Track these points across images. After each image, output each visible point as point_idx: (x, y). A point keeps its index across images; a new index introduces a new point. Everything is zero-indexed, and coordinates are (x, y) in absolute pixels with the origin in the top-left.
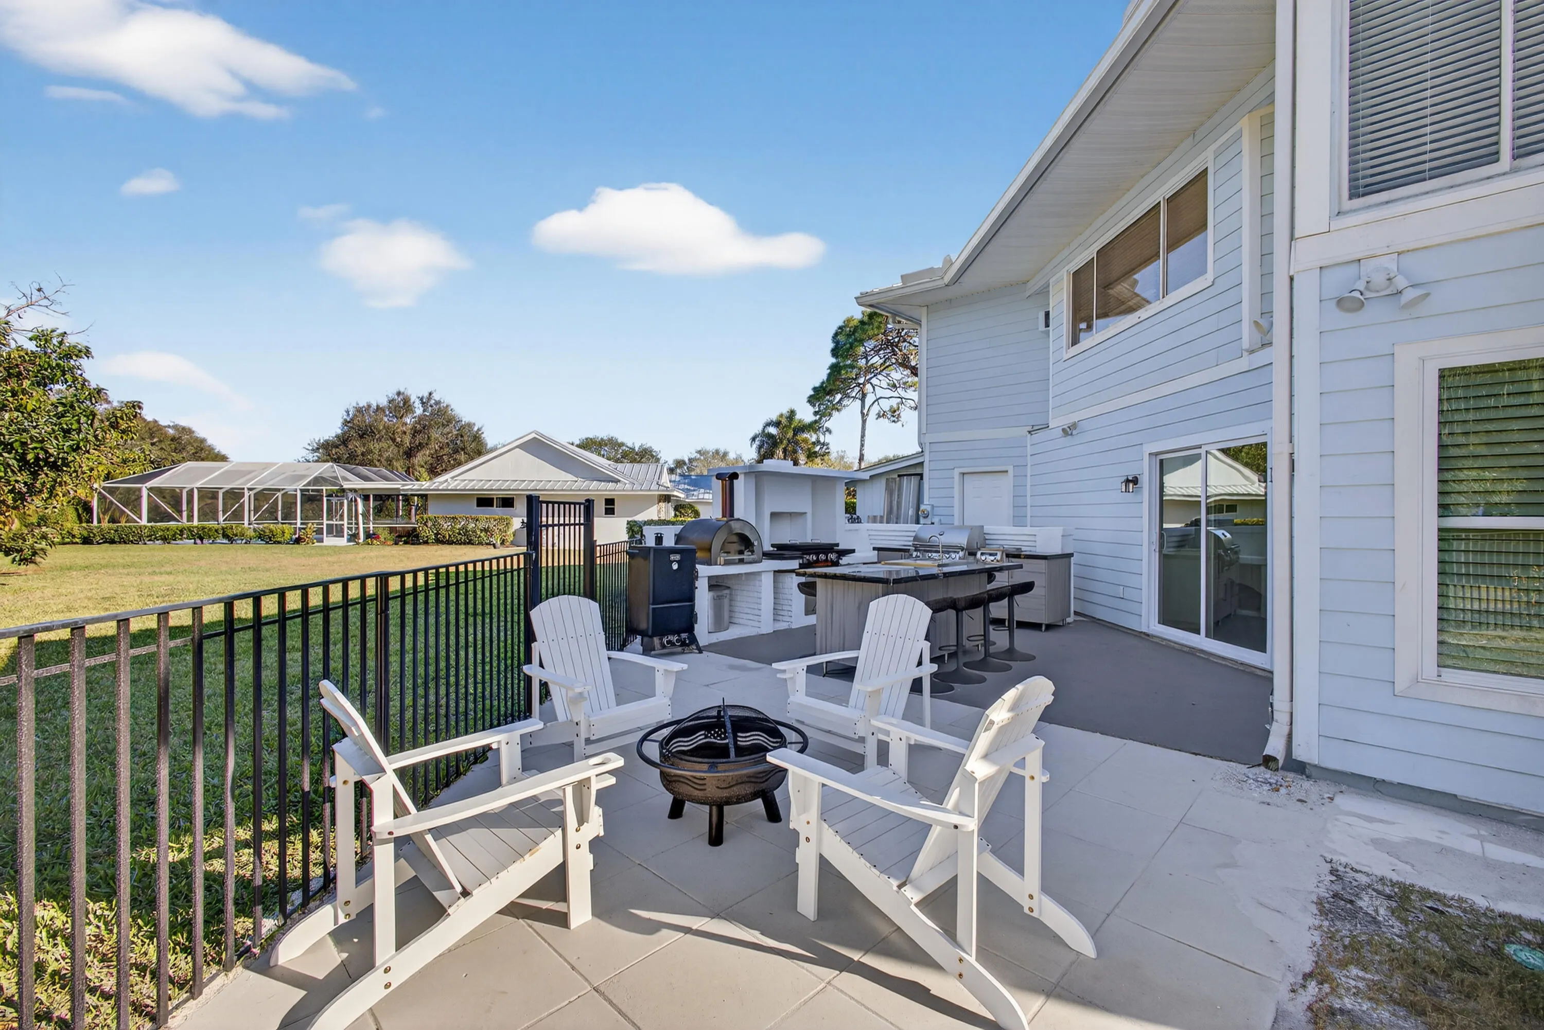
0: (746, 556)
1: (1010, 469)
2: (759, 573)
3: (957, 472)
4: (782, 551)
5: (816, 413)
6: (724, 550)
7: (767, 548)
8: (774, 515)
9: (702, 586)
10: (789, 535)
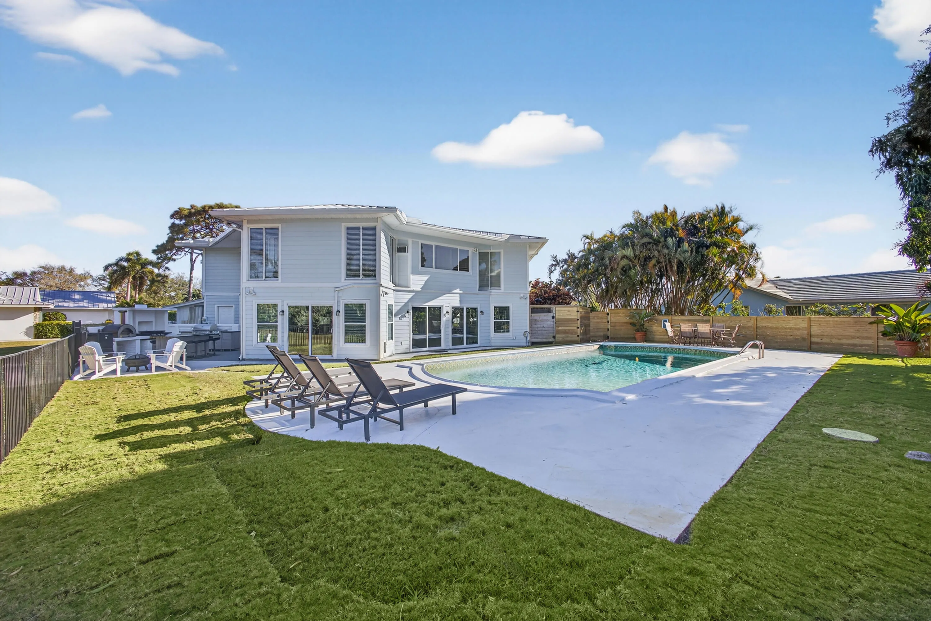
0: (131, 335)
1: (234, 306)
2: (134, 340)
3: (216, 306)
4: (142, 333)
5: (158, 259)
6: (122, 333)
7: (138, 333)
8: (139, 322)
9: (115, 344)
10: (145, 328)
